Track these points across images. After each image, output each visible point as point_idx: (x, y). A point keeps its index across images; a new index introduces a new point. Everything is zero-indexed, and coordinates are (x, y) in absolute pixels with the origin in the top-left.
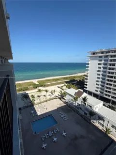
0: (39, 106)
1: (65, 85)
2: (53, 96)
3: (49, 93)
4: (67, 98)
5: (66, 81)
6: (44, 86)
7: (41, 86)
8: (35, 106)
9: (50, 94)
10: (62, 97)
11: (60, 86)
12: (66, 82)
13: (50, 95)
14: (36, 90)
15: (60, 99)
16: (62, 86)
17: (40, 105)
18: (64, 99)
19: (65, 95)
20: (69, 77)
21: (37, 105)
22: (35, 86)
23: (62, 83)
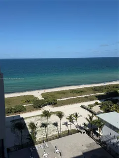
0: (44, 146)
1: (97, 104)
2: (73, 127)
3: (64, 120)
4: (104, 132)
5: (99, 94)
6: (54, 104)
7: (49, 104)
8: (37, 146)
9: (68, 121)
10: (92, 128)
11: (86, 104)
12: (99, 98)
13: (66, 124)
14: (40, 112)
15: (88, 133)
16: (91, 106)
17: (46, 144)
18: (98, 135)
19: (101, 127)
20: (105, 87)
21: (41, 145)
22: (38, 105)
23: (91, 99)
